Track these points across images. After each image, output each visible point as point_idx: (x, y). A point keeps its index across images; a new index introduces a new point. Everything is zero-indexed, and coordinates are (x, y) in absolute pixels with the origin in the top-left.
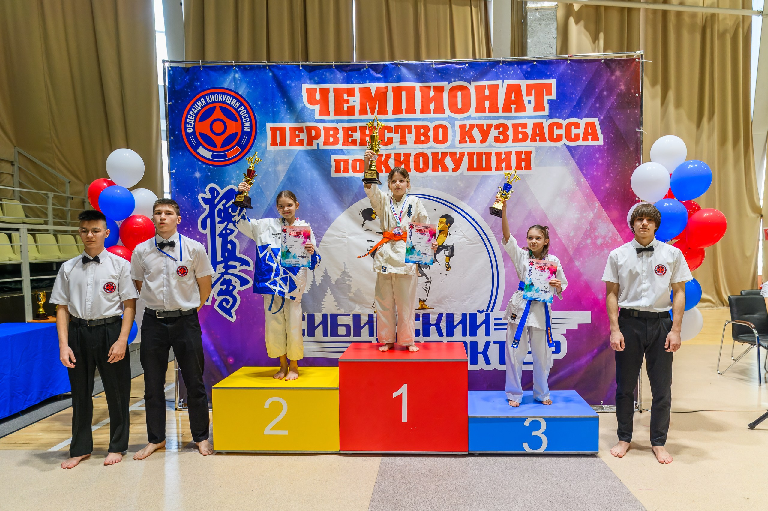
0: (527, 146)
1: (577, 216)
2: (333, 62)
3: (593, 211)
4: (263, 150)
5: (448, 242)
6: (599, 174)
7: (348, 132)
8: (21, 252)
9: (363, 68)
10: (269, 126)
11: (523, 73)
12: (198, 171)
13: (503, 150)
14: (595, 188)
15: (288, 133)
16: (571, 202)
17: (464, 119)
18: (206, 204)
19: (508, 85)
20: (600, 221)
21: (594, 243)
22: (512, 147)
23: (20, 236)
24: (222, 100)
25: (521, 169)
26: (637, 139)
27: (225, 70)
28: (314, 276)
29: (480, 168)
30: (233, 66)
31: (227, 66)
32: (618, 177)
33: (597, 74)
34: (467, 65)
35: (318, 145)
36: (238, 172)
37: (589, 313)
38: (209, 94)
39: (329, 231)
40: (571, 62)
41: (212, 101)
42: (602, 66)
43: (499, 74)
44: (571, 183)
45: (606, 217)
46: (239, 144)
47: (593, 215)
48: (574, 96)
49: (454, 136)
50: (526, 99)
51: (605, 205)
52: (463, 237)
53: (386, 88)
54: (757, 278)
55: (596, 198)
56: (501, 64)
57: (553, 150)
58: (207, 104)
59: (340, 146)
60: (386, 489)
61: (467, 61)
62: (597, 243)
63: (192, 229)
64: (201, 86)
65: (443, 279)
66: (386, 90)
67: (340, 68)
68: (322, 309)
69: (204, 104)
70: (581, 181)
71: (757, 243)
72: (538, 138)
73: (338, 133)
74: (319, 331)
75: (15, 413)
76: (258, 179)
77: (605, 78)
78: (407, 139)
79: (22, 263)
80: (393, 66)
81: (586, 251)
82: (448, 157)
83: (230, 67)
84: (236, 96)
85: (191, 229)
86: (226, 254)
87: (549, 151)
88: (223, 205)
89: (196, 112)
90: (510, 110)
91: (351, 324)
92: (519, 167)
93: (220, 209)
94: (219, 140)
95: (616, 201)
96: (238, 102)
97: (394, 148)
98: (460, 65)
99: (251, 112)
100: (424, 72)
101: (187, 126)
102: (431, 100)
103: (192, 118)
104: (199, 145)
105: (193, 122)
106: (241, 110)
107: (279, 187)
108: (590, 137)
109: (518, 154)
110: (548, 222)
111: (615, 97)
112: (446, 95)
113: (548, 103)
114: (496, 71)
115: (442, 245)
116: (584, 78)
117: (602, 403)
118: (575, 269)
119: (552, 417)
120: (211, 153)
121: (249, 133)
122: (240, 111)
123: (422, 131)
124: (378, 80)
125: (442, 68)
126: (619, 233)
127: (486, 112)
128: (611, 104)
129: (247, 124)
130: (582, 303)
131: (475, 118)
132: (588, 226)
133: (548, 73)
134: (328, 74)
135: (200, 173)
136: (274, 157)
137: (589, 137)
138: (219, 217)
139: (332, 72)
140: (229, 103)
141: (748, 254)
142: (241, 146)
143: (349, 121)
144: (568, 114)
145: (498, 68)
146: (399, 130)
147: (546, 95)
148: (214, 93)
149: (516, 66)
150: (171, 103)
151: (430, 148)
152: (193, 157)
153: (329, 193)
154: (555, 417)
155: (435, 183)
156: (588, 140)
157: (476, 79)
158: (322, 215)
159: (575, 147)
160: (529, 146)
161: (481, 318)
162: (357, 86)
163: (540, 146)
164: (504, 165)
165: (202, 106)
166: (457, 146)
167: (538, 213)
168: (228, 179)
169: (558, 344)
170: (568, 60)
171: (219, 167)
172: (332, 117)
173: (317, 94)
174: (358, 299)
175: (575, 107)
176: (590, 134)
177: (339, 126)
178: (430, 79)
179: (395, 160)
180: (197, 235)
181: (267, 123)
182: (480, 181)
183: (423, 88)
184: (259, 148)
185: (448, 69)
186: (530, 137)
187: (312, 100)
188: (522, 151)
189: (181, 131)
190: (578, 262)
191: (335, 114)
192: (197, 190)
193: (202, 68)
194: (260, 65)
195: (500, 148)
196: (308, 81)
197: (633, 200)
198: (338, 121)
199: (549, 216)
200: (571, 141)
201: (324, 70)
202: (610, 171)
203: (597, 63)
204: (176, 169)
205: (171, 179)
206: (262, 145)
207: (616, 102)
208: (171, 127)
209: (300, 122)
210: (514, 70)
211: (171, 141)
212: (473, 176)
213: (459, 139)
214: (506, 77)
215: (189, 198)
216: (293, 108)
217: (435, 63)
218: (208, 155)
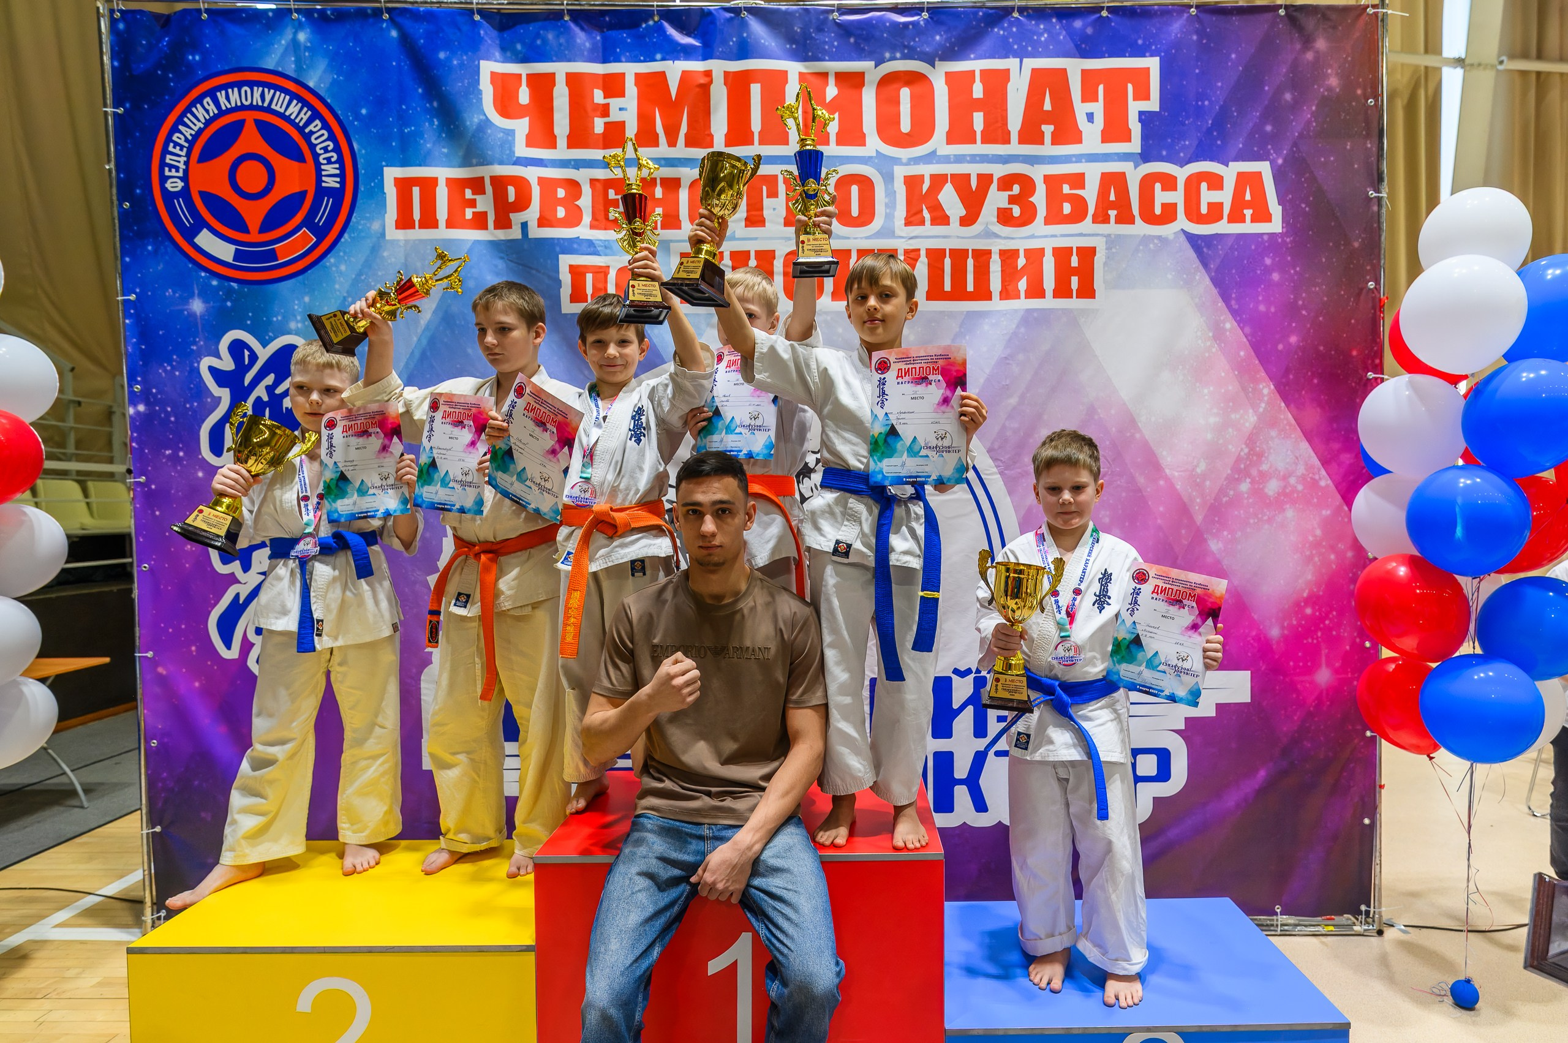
0: (1085, 235)
1: (1212, 420)
2: (565, 2)
3: (1255, 407)
4: (374, 239)
7: (607, 194)
9: (646, 21)
10: (391, 174)
11: (1072, 39)
12: (200, 295)
13: (1021, 245)
14: (1262, 346)
15: (442, 195)
16: (1198, 384)
17: (917, 160)
18: (221, 384)
19: (1035, 71)
20: (1273, 433)
21: (1257, 492)
22: (1046, 236)
24: (260, 104)
25: (1069, 295)
26: (1371, 217)
27: (268, 20)
29: (959, 293)
30: (289, 10)
31: (275, 11)
32: (1321, 319)
33: (1266, 49)
34: (925, 15)
35: (524, 226)
36: (307, 299)
37: (1247, 674)
38: (225, 87)
40: (1200, 12)
41: (233, 105)
42: (1281, 26)
43: (1011, 40)
44: (1199, 334)
45: (1290, 425)
46: (309, 222)
47: (1255, 418)
48: (1206, 103)
49: (891, 205)
50: (1081, 109)
51: (1286, 392)
53: (708, 74)
55: (1263, 374)
56: (1016, 15)
57: (1151, 246)
58: (222, 113)
59: (583, 231)
61: (926, 5)
62: (1266, 490)
63: (185, 453)
64: (203, 63)
66: (709, 80)
67: (585, 18)
69: (212, 114)
70: (1224, 327)
72: (1113, 213)
73: (578, 195)
77: (1289, 58)
78: (766, 213)
80: (728, 15)
81: (1236, 513)
83: (283, 13)
84: (301, 93)
87: (1141, 247)
88: (268, 388)
89: (191, 135)
90: (1041, 142)
92: (1060, 290)
93: (259, 399)
94: (254, 213)
95: (1316, 381)
96: (305, 109)
98: (906, 16)
99: (341, 135)
100: (810, 33)
101: (167, 173)
103: (180, 153)
104: (200, 224)
105: (182, 162)
106: (314, 130)
107: (419, 340)
108: (1248, 213)
109: (1062, 255)
110: (1138, 436)
111: (1314, 108)
112: (869, 98)
113: (1140, 120)
117: (1278, 911)
120: (232, 248)
121: (337, 195)
122: (312, 133)
124: (686, 53)
125: (859, 20)
126: (1323, 465)
127: (975, 142)
128: (1302, 126)
131: (946, 159)
132: (1244, 446)
133: (1140, 42)
134: (550, 36)
135: (205, 302)
136: (406, 260)
137: (1246, 212)
139: (564, 30)
140: (282, 110)
142: (314, 228)
144: (1192, 151)
145: (1009, 27)
147: (1134, 99)
148: (239, 85)
149: (1054, 20)
150: (121, 111)
152: (186, 261)
153: (556, 358)
155: (840, 330)
156: (1244, 221)
157: (950, 53)
159: (1209, 240)
160: (1089, 235)
161: (962, 690)
162: (630, 69)
163: (1118, 236)
164: (1022, 285)
165: (208, 117)
166: (898, 232)
167: (1113, 412)
168: (279, 318)
169: (1164, 756)
170: (1191, 7)
171: (255, 287)
172: (562, 151)
173: (521, 89)
175: (1209, 131)
176: (1248, 205)
177: (583, 176)
178: (825, 52)
180: (199, 470)
181: (387, 166)
182: (961, 327)
183: (809, 77)
184: (363, 234)
185: (873, 26)
186: (1091, 210)
187: (506, 105)
188: (1072, 248)
189: (152, 188)
190: (1215, 541)
191: (570, 146)
192: (195, 348)
193: (205, 16)
194: (365, 9)
195: (1013, 238)
196: (497, 54)
197: (1361, 379)
198: (578, 164)
199: (1142, 421)
200: (1198, 222)
201: (540, 24)
202: (1300, 303)
203: (1269, 16)
204: (138, 290)
205: (125, 318)
206: (373, 227)
207: (1315, 121)
208: (122, 176)
209: (476, 165)
210: (1049, 33)
211: (123, 214)
212: (941, 312)
213: (904, 214)
214: (1030, 49)
215: (174, 368)
216: (457, 127)
217: (839, 9)
218: (225, 251)
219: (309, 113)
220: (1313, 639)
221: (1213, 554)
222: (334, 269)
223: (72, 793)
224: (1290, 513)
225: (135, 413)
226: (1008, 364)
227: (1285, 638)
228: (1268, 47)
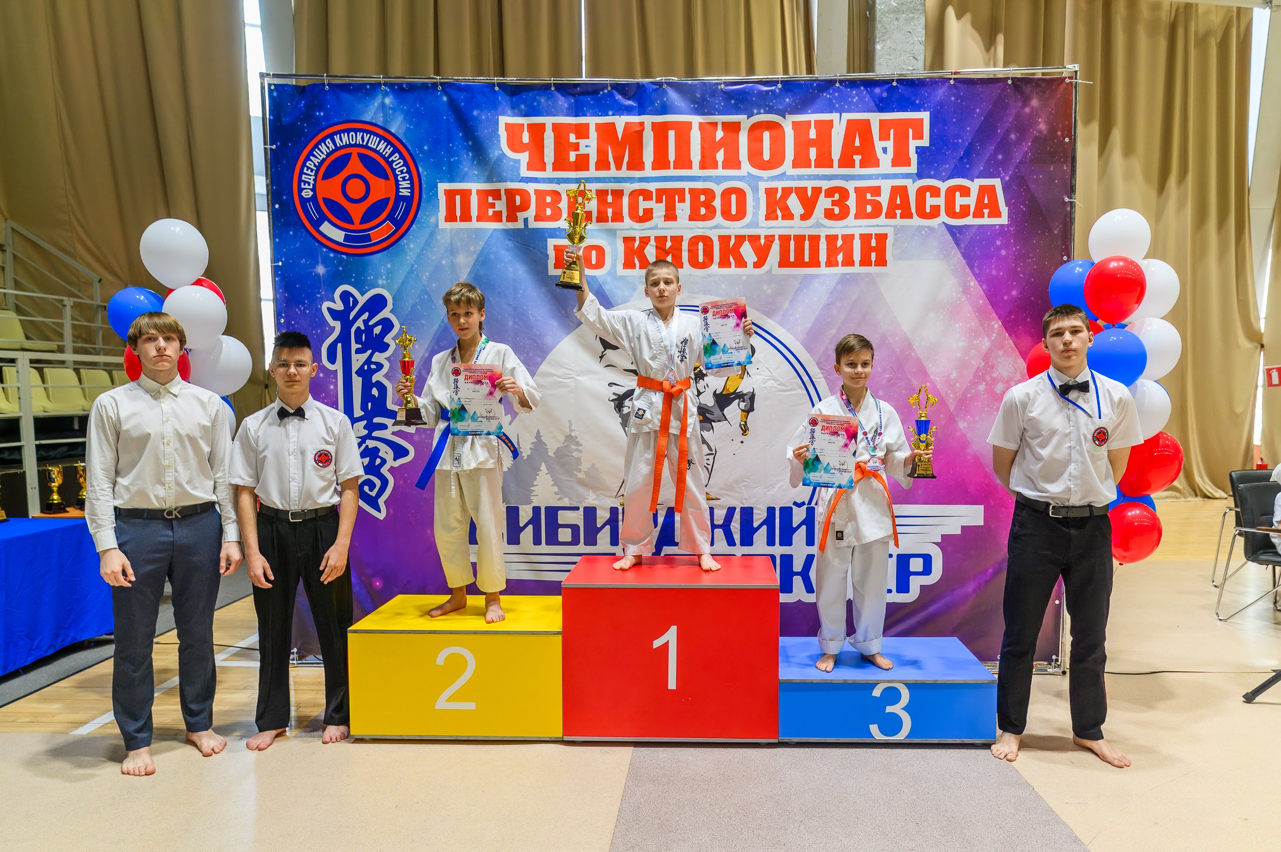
0: (881, 226)
1: (961, 344)
3: (989, 336)
4: (431, 228)
5: (745, 387)
7: (577, 200)
8: (19, 398)
9: (603, 90)
10: (443, 187)
11: (875, 102)
12: (322, 263)
13: (840, 232)
14: (994, 296)
15: (474, 200)
16: (952, 322)
17: (773, 178)
18: (334, 320)
19: (849, 121)
20: (1001, 353)
21: (990, 391)
22: (855, 227)
23: (18, 372)
24: (361, 143)
25: (870, 264)
26: (1066, 215)
27: (367, 90)
29: (799, 263)
30: (380, 84)
31: (371, 84)
32: (1032, 280)
33: (1000, 104)
34: (780, 86)
35: (526, 220)
36: (389, 266)
37: (981, 508)
38: (339, 132)
39: (544, 367)
40: (956, 82)
41: (344, 144)
42: (1009, 91)
43: (834, 101)
44: (954, 289)
45: (1011, 347)
46: (390, 217)
47: (989, 343)
48: (960, 141)
49: (757, 207)
50: (879, 145)
51: (1009, 326)
52: (770, 379)
53: (642, 124)
54: (1253, 450)
55: (995, 315)
56: (838, 85)
57: (923, 232)
58: (337, 149)
59: (562, 223)
60: (642, 800)
61: (780, 79)
62: (996, 390)
64: (325, 117)
65: (736, 450)
66: (642, 128)
67: (564, 89)
68: (532, 498)
69: (331, 150)
70: (969, 285)
71: (1253, 391)
72: (898, 212)
73: (560, 200)
74: (527, 535)
75: (12, 670)
76: (424, 278)
77: (1014, 112)
78: (677, 212)
79: (21, 417)
80: (655, 87)
81: (976, 404)
82: (747, 243)
83: (376, 86)
84: (386, 136)
86: (370, 404)
87: (917, 234)
88: (364, 321)
89: (318, 162)
90: (852, 165)
91: (581, 524)
92: (865, 262)
93: (358, 328)
94: (357, 211)
95: (1028, 320)
96: (389, 146)
97: (655, 228)
98: (767, 86)
99: (411, 162)
100: (707, 98)
101: (303, 186)
102: (717, 146)
103: (311, 173)
104: (323, 218)
105: (312, 180)
106: (395, 159)
108: (986, 211)
109: (866, 238)
110: (913, 354)
111: (1030, 144)
112: (743, 138)
113: (917, 152)
114: (828, 96)
115: (734, 392)
116: (978, 110)
118: (958, 434)
119: (919, 682)
120: (344, 233)
121: (409, 200)
122: (393, 161)
123: (703, 198)
124: (628, 111)
125: (737, 90)
127: (810, 167)
128: (1022, 155)
130: (969, 490)
131: (792, 178)
132: (981, 361)
133: (917, 102)
134: (543, 100)
135: (325, 267)
136: (451, 241)
137: (984, 211)
138: (357, 343)
139: (550, 96)
140: (375, 147)
141: (1239, 410)
142: (394, 221)
143: (578, 181)
144: (950, 171)
145: (833, 92)
146: (664, 197)
147: (913, 139)
148: (348, 131)
149: (862, 88)
150: (274, 147)
151: (715, 227)
152: (313, 241)
153: (544, 303)
154: (924, 682)
155: (724, 287)
156: (983, 217)
157: (795, 110)
158: (532, 339)
159: (961, 229)
160: (883, 226)
161: (799, 515)
162: (592, 121)
163: (903, 226)
164: (840, 258)
165: (328, 151)
166: (761, 224)
167: (897, 339)
168: (372, 278)
169: (927, 559)
170: (950, 79)
171: (356, 258)
172: (549, 173)
173: (524, 133)
174: (592, 483)
175: (961, 159)
176: (986, 206)
177: (562, 188)
178: (716, 109)
179: (657, 247)
181: (440, 182)
182: (800, 284)
183: (705, 125)
184: (425, 225)
185: (748, 93)
186: (884, 210)
187: (515, 144)
188: (871, 234)
189: (293, 195)
190: (962, 422)
191: (555, 169)
192: (319, 296)
193: (327, 88)
194: (427, 83)
195: (834, 228)
196: (509, 112)
198: (560, 181)
199: (916, 346)
200: (954, 218)
201: (536, 92)
202: (1019, 269)
203: (1001, 85)
204: (283, 260)
205: (275, 277)
206: (431, 221)
207: (1030, 152)
208: (274, 188)
209: (496, 182)
210: (859, 96)
211: (275, 212)
212: (788, 275)
213: (765, 213)
214: (846, 107)
215: (305, 309)
216: (484, 158)
217: (724, 83)
218: (338, 235)
219: (392, 149)
221: (961, 430)
222: (406, 246)
226: (830, 308)
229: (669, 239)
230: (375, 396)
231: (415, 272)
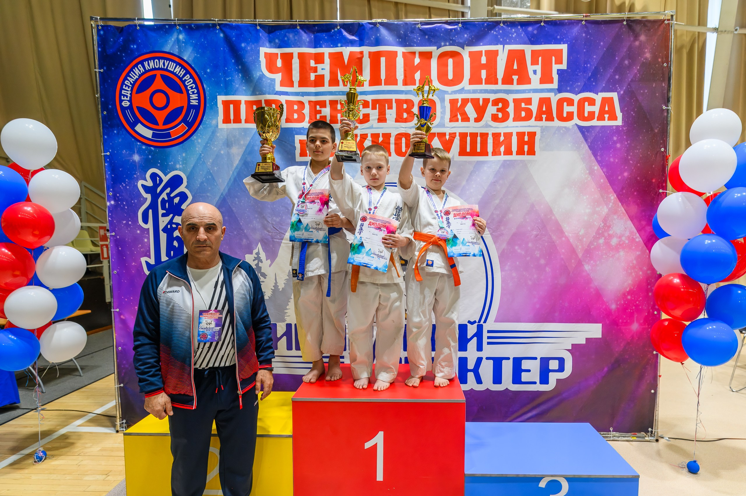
0: (531, 126)
1: (588, 211)
2: (298, 20)
3: (607, 205)
4: (213, 128)
6: (617, 161)
7: (316, 108)
9: (334, 29)
10: (221, 98)
11: (528, 37)
12: (137, 153)
13: (502, 131)
15: (243, 108)
16: (581, 195)
17: (455, 92)
18: (146, 193)
19: (510, 51)
20: (615, 217)
21: (607, 243)
22: (513, 127)
24: (163, 67)
25: (523, 154)
26: (664, 118)
27: (166, 29)
28: (276, 279)
29: (473, 153)
30: (175, 25)
31: (170, 25)
34: (460, 25)
36: (184, 155)
37: (600, 325)
38: (147, 60)
40: (587, 23)
41: (151, 68)
42: (624, 29)
43: (499, 37)
44: (582, 171)
45: (623, 213)
46: (184, 120)
47: (607, 210)
48: (589, 65)
49: (443, 113)
50: (531, 68)
51: (622, 198)
53: (362, 53)
55: (611, 190)
56: (502, 25)
57: (561, 131)
58: (146, 71)
61: (461, 21)
62: (611, 243)
63: (132, 222)
64: (138, 49)
66: (362, 55)
67: (306, 28)
68: (286, 317)
69: (142, 72)
72: (544, 116)
73: (303, 108)
74: (283, 343)
76: (209, 163)
77: (627, 44)
78: (387, 116)
80: (371, 26)
81: (597, 253)
82: (436, 138)
83: (172, 27)
84: (181, 62)
85: (130, 223)
86: (172, 252)
87: (557, 132)
88: (167, 194)
89: (133, 81)
92: (520, 152)
93: (163, 199)
94: (160, 116)
95: (635, 193)
96: (183, 70)
97: (371, 127)
98: (451, 26)
99: (198, 81)
100: (408, 34)
101: (123, 98)
102: (416, 69)
103: (128, 89)
104: (137, 121)
105: (129, 94)
106: (187, 79)
107: (233, 173)
108: (606, 116)
109: (521, 135)
110: (553, 218)
111: (638, 68)
112: (434, 63)
113: (558, 74)
116: (602, 43)
117: (611, 430)
118: (584, 274)
120: (151, 132)
121: (197, 108)
122: (186, 80)
123: (405, 106)
124: (352, 43)
125: (430, 28)
126: (638, 232)
127: (482, 84)
128: (633, 76)
129: (194, 97)
130: (591, 313)
131: (469, 92)
132: (601, 223)
133: (558, 37)
134: (291, 36)
135: (139, 156)
136: (227, 137)
138: (162, 209)
139: (297, 33)
140: (172, 70)
142: (187, 123)
143: (317, 94)
144: (581, 88)
145: (498, 30)
146: (378, 105)
147: (555, 64)
148: (154, 59)
149: (519, 27)
150: (102, 71)
152: (131, 137)
156: (604, 120)
157: (471, 43)
158: (285, 207)
159: (588, 128)
160: (533, 126)
161: (472, 330)
162: (326, 51)
163: (547, 126)
164: (502, 149)
165: (140, 73)
166: (446, 125)
167: (542, 207)
168: (172, 163)
169: (561, 361)
170: (583, 20)
171: (162, 149)
172: (296, 88)
173: (278, 60)
175: (589, 78)
176: (607, 112)
177: (305, 99)
178: (415, 43)
179: (372, 141)
180: (138, 230)
181: (219, 95)
182: (474, 168)
183: (407, 53)
184: (208, 126)
185: (437, 31)
186: (534, 115)
187: (272, 68)
188: (525, 132)
189: (116, 106)
190: (587, 265)
191: (300, 86)
192: (135, 176)
193: (138, 28)
194: (209, 24)
195: (498, 128)
196: (267, 44)
197: (656, 193)
198: (303, 94)
199: (555, 211)
200: (583, 121)
201: (286, 30)
202: (630, 157)
203: (618, 25)
204: (110, 151)
205: (105, 163)
206: (213, 123)
207: (639, 74)
208: (103, 99)
209: (258, 95)
210: (517, 33)
211: (104, 117)
212: (466, 162)
213: (449, 117)
214: (508, 40)
216: (250, 77)
217: (421, 23)
218: (148, 133)
219: (185, 71)
220: (631, 310)
221: (586, 271)
222: (196, 141)
223: (76, 370)
224: (622, 253)
225: (110, 205)
226: (495, 185)
227: (618, 309)
228: (618, 38)
229: (381, 135)
230: (175, 246)
231: (202, 159)
